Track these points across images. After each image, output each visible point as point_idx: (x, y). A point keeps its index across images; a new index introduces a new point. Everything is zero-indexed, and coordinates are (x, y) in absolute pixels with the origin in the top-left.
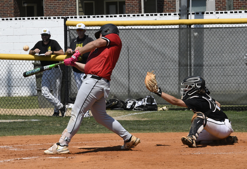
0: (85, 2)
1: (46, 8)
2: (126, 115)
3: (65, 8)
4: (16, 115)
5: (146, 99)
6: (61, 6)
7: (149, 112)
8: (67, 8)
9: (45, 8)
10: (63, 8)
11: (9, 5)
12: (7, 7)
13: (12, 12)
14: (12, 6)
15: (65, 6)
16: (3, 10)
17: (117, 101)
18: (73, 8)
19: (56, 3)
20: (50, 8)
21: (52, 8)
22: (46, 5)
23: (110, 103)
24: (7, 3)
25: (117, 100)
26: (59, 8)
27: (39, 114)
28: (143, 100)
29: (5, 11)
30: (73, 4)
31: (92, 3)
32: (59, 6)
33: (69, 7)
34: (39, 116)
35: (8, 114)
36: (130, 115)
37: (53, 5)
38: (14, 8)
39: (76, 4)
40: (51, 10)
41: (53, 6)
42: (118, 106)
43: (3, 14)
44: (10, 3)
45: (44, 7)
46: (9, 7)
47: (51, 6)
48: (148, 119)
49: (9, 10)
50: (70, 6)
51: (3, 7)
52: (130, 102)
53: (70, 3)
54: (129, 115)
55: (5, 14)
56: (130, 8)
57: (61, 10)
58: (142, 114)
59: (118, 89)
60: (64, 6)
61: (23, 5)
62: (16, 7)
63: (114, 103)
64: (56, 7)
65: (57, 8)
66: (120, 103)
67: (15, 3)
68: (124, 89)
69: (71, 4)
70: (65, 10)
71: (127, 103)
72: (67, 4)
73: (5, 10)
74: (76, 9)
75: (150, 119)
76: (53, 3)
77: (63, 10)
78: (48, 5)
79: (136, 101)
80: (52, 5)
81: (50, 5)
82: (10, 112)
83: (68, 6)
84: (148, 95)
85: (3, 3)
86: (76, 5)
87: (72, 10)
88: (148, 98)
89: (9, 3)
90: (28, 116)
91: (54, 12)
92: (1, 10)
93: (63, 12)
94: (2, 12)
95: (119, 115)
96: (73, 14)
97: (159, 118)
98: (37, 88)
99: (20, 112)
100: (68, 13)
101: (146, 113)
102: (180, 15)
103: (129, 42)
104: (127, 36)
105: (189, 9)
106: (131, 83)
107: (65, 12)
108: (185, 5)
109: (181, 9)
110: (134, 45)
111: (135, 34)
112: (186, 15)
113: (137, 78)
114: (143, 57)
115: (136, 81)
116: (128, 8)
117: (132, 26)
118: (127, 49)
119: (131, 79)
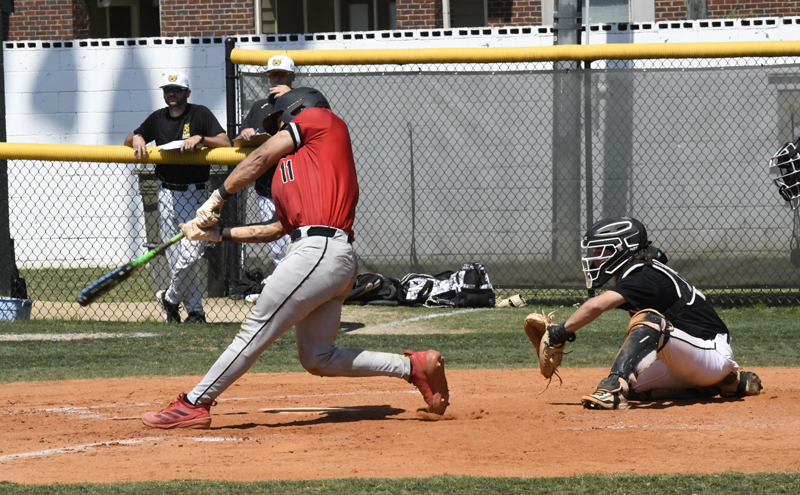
1: (167, 13)
2: (404, 321)
3: (222, 11)
4: (88, 319)
5: (463, 273)
6: (209, 6)
7: (472, 310)
8: (227, 11)
9: (163, 13)
10: (215, 12)
12: (52, 8)
13: (66, 22)
14: (67, 7)
15: (221, 6)
16: (42, 18)
17: (378, 281)
18: (245, 11)
20: (179, 13)
21: (185, 13)
22: (167, 2)
23: (359, 286)
25: (379, 278)
26: (203, 12)
27: (156, 317)
28: (453, 276)
29: (46, 21)
32: (205, 7)
33: (232, 8)
34: (155, 323)
35: (66, 319)
36: (417, 319)
37: (187, 4)
38: (74, 12)
40: (182, 18)
41: (187, 7)
42: (381, 293)
43: (42, 28)
45: (161, 10)
46: (58, 8)
47: (181, 7)
48: (468, 331)
49: (58, 18)
50: (236, 6)
51: (42, 8)
52: (416, 283)
54: (412, 320)
55: (48, 28)
56: (409, 12)
57: (210, 17)
58: (451, 317)
59: (381, 245)
60: (217, 6)
61: (99, 4)
62: (78, 7)
63: (370, 284)
64: (196, 9)
65: (198, 12)
66: (386, 285)
68: (398, 245)
70: (222, 17)
71: (407, 285)
73: (47, 18)
74: (254, 15)
75: (475, 332)
77: (217, 17)
78: (173, 2)
79: (433, 280)
80: (185, 2)
81: (179, 2)
82: (72, 313)
83: (229, 6)
84: (469, 263)
86: (253, 4)
87: (242, 17)
88: (468, 272)
90: (124, 323)
91: (191, 23)
92: (36, 18)
93: (215, 23)
94: (38, 23)
95: (386, 319)
96: (244, 29)
97: (500, 328)
98: (149, 242)
99: (100, 313)
100: (229, 27)
101: (463, 314)
102: (556, 31)
103: (412, 111)
104: (408, 93)
105: (581, 15)
106: (418, 228)
107: (222, 23)
108: (572, 4)
109: (559, 16)
110: (426, 117)
111: (430, 87)
112: (575, 32)
113: (437, 215)
114: (452, 154)
115: (432, 222)
116: (404, 12)
117: (420, 65)
118: (407, 130)
119: (418, 215)
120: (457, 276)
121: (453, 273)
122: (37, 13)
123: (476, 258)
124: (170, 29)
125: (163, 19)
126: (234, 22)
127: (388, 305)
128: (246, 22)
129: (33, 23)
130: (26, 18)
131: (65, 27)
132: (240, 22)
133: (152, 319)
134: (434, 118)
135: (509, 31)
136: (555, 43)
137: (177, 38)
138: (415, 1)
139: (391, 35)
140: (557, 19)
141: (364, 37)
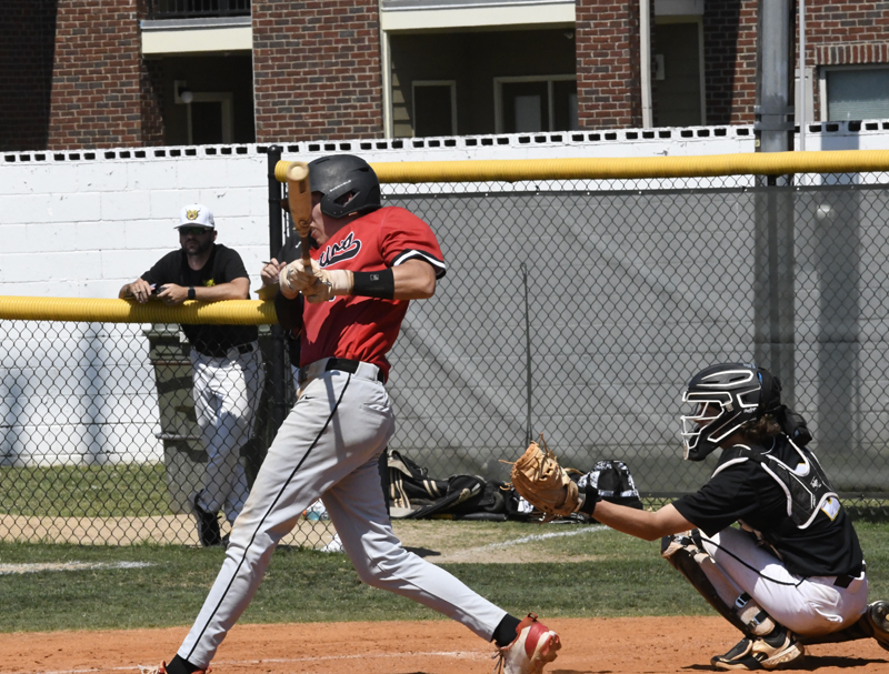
0: (416, 83)
1: (265, 111)
2: (507, 542)
3: (338, 108)
4: (63, 542)
5: (597, 474)
6: (323, 101)
8: (346, 108)
9: (258, 111)
10: (329, 109)
11: (124, 98)
12: (114, 105)
13: (133, 125)
14: (134, 104)
15: (340, 101)
16: (99, 119)
17: (478, 486)
18: (370, 107)
19: (302, 91)
20: (281, 110)
21: (289, 110)
22: (264, 97)
23: (451, 492)
24: (112, 91)
25: (478, 481)
26: (314, 109)
27: (156, 539)
28: (584, 478)
29: (105, 124)
30: (370, 92)
31: (447, 89)
32: (315, 102)
33: (352, 103)
34: (156, 548)
35: (32, 541)
36: (526, 539)
37: (292, 98)
38: (143, 112)
39: (381, 91)
40: (284, 117)
41: (291, 103)
42: (482, 503)
43: (100, 133)
44: (127, 91)
45: (255, 107)
46: (121, 105)
47: (283, 103)
48: (593, 558)
49: (122, 119)
50: (358, 100)
51: (99, 106)
53: (358, 89)
54: (519, 541)
55: (107, 133)
57: (323, 116)
58: (575, 537)
59: (485, 435)
60: (333, 101)
61: (177, 100)
62: (147, 104)
63: (465, 490)
64: (303, 105)
65: (306, 110)
66: (489, 491)
67: (147, 91)
68: (509, 435)
69: (361, 93)
70: (339, 116)
72: (345, 93)
73: (107, 119)
74: (382, 113)
75: (602, 558)
76: (291, 88)
77: (331, 116)
78: (273, 96)
80: (288, 96)
81: (280, 96)
82: (41, 533)
83: (349, 100)
84: (606, 461)
85: (98, 92)
86: (382, 98)
87: (365, 115)
88: (604, 473)
89: (121, 91)
90: (113, 547)
91: (297, 125)
92: (92, 120)
93: (330, 123)
94: (95, 126)
95: (481, 539)
96: (369, 132)
98: (164, 432)
99: (79, 532)
100: (349, 130)
101: (591, 533)
102: (758, 133)
103: (528, 247)
104: (521, 221)
105: (793, 110)
106: (538, 409)
107: (339, 123)
108: (780, 94)
109: (763, 112)
110: (546, 256)
111: (551, 212)
112: (785, 134)
113: (563, 392)
114: (585, 306)
115: (557, 401)
116: (588, 108)
117: (538, 182)
118: (520, 273)
119: (538, 392)
120: (588, 478)
121: (583, 474)
122: (94, 113)
123: (619, 454)
124: (268, 133)
125: (259, 119)
126: (355, 122)
127: (490, 519)
128: (371, 122)
129: (88, 127)
130: (78, 120)
131: (130, 132)
132: (363, 122)
133: (151, 541)
134: (559, 255)
135: (695, 134)
136: (758, 149)
137: (238, 145)
138: (603, 92)
139: (532, 139)
140: (759, 117)
141: (495, 142)
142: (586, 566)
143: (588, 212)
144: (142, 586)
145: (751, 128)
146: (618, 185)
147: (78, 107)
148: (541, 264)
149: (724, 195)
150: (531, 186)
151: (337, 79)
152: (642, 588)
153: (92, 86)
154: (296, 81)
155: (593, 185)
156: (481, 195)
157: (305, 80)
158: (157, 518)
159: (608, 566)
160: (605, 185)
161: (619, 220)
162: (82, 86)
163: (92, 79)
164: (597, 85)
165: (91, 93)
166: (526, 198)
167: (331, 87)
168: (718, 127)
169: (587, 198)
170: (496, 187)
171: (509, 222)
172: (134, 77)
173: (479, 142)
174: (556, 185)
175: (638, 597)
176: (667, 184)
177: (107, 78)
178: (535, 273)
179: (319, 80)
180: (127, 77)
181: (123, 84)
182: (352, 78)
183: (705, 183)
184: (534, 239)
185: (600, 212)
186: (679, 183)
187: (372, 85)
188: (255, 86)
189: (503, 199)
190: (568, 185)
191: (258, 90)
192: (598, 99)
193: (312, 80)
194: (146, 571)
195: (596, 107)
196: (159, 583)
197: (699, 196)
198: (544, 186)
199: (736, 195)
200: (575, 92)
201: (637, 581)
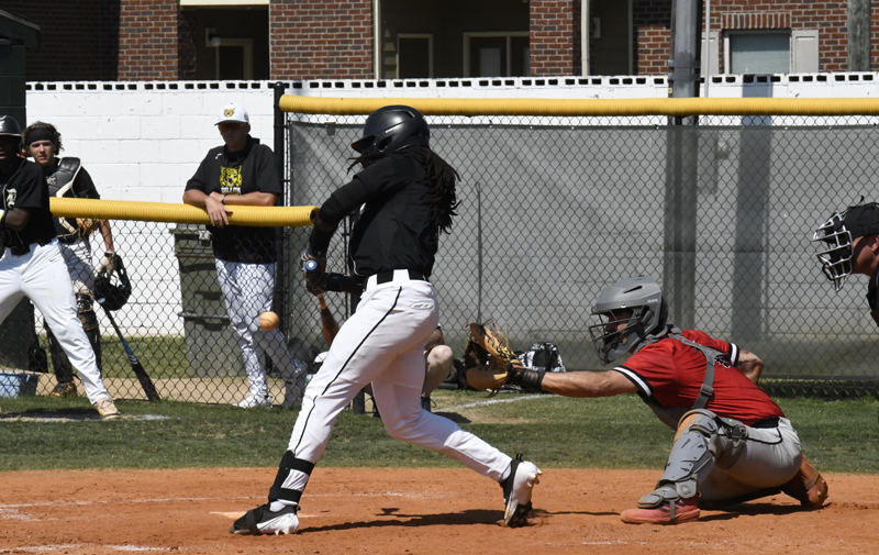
0: (401, 36)
1: (278, 55)
3: (338, 54)
5: (532, 353)
6: (326, 48)
7: (538, 396)
8: (343, 54)
9: (272, 55)
10: (330, 54)
11: (164, 41)
12: (156, 46)
13: (171, 63)
14: (172, 46)
15: (339, 48)
16: (144, 58)
18: (363, 53)
19: (308, 39)
20: (291, 54)
21: (298, 54)
22: (278, 43)
24: (155, 35)
27: (176, 396)
28: (522, 357)
29: (149, 61)
30: (363, 42)
31: (426, 40)
32: (319, 48)
33: (349, 50)
34: (174, 404)
36: (473, 405)
37: (300, 45)
38: (180, 52)
39: (373, 41)
40: (294, 60)
41: (299, 48)
43: (144, 69)
44: (167, 35)
45: (271, 51)
46: (162, 47)
47: (293, 49)
48: (527, 421)
49: (162, 57)
50: (354, 48)
51: (144, 47)
53: (353, 39)
54: (468, 406)
55: (151, 69)
57: (325, 60)
58: (512, 404)
60: (333, 48)
61: (208, 44)
62: (183, 47)
64: (309, 51)
65: (311, 54)
67: (183, 36)
69: (356, 42)
70: (338, 60)
72: (343, 42)
73: (150, 58)
74: (373, 58)
75: (534, 421)
76: (300, 37)
77: (332, 60)
78: (285, 43)
80: (298, 42)
81: (291, 43)
83: (346, 48)
84: (540, 343)
85: (144, 36)
86: (373, 46)
87: (359, 60)
88: (538, 353)
89: (162, 36)
91: (304, 66)
92: (139, 58)
93: (330, 66)
94: (140, 63)
96: (362, 74)
97: (563, 418)
98: (184, 310)
100: (345, 72)
101: (526, 401)
102: (671, 82)
103: (482, 169)
104: (477, 149)
105: (699, 64)
106: (486, 301)
107: (338, 66)
108: (689, 51)
109: (675, 65)
110: (496, 177)
111: (501, 142)
112: (693, 83)
113: (506, 287)
114: (526, 218)
115: (501, 294)
116: (538, 59)
117: (491, 117)
118: (475, 190)
119: (486, 286)
120: (526, 358)
121: (521, 353)
122: (140, 52)
123: (550, 337)
124: (280, 72)
125: (273, 61)
126: (351, 66)
127: (447, 388)
128: (364, 66)
129: (135, 63)
131: (169, 68)
132: (357, 66)
134: (506, 177)
135: (621, 82)
136: (670, 96)
137: (253, 82)
138: (551, 46)
139: (490, 83)
140: (672, 69)
141: (460, 84)
142: (520, 427)
143: (530, 142)
144: (161, 435)
145: (665, 78)
146: (555, 121)
147: (127, 47)
148: (492, 183)
149: (640, 131)
150: (485, 120)
151: (337, 30)
152: (563, 446)
153: (139, 31)
154: (304, 31)
155: (535, 121)
156: (445, 126)
157: (311, 30)
158: (175, 380)
159: (539, 427)
160: (545, 121)
161: (555, 149)
162: (130, 30)
163: (139, 25)
164: (546, 40)
165: (139, 36)
166: (481, 130)
167: (332, 37)
168: (639, 77)
169: (530, 131)
170: (457, 120)
171: (467, 148)
172: (173, 24)
173: (447, 84)
174: (506, 120)
175: (560, 453)
176: (595, 121)
177: (151, 24)
178: (486, 190)
179: (323, 30)
180: (168, 24)
181: (164, 30)
182: (349, 30)
183: (625, 121)
184: (487, 163)
185: (540, 143)
186: (605, 121)
187: (365, 36)
188: (270, 34)
189: (462, 130)
190: (516, 120)
191: (273, 37)
192: (546, 52)
193: (317, 31)
194: (166, 422)
195: (545, 58)
196: (175, 432)
197: (620, 131)
198: (496, 120)
199: (650, 131)
200: (528, 46)
201: (560, 440)
